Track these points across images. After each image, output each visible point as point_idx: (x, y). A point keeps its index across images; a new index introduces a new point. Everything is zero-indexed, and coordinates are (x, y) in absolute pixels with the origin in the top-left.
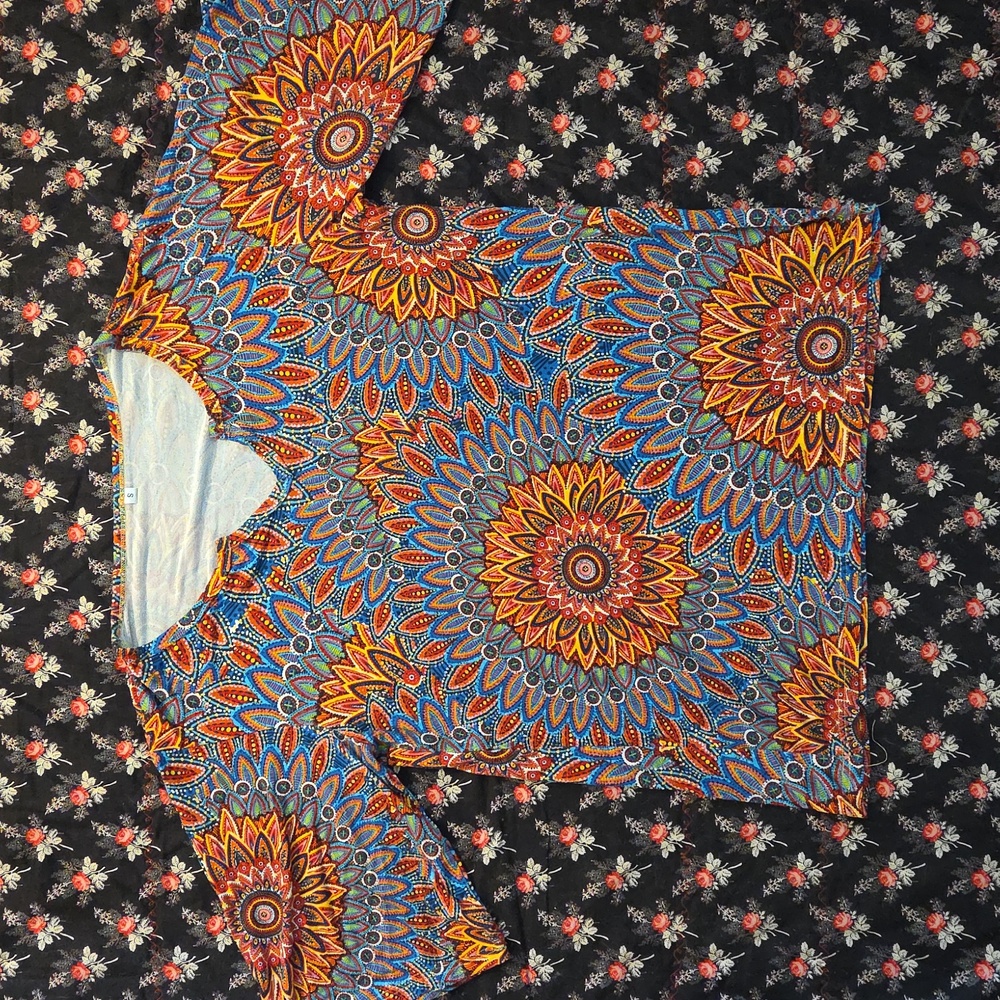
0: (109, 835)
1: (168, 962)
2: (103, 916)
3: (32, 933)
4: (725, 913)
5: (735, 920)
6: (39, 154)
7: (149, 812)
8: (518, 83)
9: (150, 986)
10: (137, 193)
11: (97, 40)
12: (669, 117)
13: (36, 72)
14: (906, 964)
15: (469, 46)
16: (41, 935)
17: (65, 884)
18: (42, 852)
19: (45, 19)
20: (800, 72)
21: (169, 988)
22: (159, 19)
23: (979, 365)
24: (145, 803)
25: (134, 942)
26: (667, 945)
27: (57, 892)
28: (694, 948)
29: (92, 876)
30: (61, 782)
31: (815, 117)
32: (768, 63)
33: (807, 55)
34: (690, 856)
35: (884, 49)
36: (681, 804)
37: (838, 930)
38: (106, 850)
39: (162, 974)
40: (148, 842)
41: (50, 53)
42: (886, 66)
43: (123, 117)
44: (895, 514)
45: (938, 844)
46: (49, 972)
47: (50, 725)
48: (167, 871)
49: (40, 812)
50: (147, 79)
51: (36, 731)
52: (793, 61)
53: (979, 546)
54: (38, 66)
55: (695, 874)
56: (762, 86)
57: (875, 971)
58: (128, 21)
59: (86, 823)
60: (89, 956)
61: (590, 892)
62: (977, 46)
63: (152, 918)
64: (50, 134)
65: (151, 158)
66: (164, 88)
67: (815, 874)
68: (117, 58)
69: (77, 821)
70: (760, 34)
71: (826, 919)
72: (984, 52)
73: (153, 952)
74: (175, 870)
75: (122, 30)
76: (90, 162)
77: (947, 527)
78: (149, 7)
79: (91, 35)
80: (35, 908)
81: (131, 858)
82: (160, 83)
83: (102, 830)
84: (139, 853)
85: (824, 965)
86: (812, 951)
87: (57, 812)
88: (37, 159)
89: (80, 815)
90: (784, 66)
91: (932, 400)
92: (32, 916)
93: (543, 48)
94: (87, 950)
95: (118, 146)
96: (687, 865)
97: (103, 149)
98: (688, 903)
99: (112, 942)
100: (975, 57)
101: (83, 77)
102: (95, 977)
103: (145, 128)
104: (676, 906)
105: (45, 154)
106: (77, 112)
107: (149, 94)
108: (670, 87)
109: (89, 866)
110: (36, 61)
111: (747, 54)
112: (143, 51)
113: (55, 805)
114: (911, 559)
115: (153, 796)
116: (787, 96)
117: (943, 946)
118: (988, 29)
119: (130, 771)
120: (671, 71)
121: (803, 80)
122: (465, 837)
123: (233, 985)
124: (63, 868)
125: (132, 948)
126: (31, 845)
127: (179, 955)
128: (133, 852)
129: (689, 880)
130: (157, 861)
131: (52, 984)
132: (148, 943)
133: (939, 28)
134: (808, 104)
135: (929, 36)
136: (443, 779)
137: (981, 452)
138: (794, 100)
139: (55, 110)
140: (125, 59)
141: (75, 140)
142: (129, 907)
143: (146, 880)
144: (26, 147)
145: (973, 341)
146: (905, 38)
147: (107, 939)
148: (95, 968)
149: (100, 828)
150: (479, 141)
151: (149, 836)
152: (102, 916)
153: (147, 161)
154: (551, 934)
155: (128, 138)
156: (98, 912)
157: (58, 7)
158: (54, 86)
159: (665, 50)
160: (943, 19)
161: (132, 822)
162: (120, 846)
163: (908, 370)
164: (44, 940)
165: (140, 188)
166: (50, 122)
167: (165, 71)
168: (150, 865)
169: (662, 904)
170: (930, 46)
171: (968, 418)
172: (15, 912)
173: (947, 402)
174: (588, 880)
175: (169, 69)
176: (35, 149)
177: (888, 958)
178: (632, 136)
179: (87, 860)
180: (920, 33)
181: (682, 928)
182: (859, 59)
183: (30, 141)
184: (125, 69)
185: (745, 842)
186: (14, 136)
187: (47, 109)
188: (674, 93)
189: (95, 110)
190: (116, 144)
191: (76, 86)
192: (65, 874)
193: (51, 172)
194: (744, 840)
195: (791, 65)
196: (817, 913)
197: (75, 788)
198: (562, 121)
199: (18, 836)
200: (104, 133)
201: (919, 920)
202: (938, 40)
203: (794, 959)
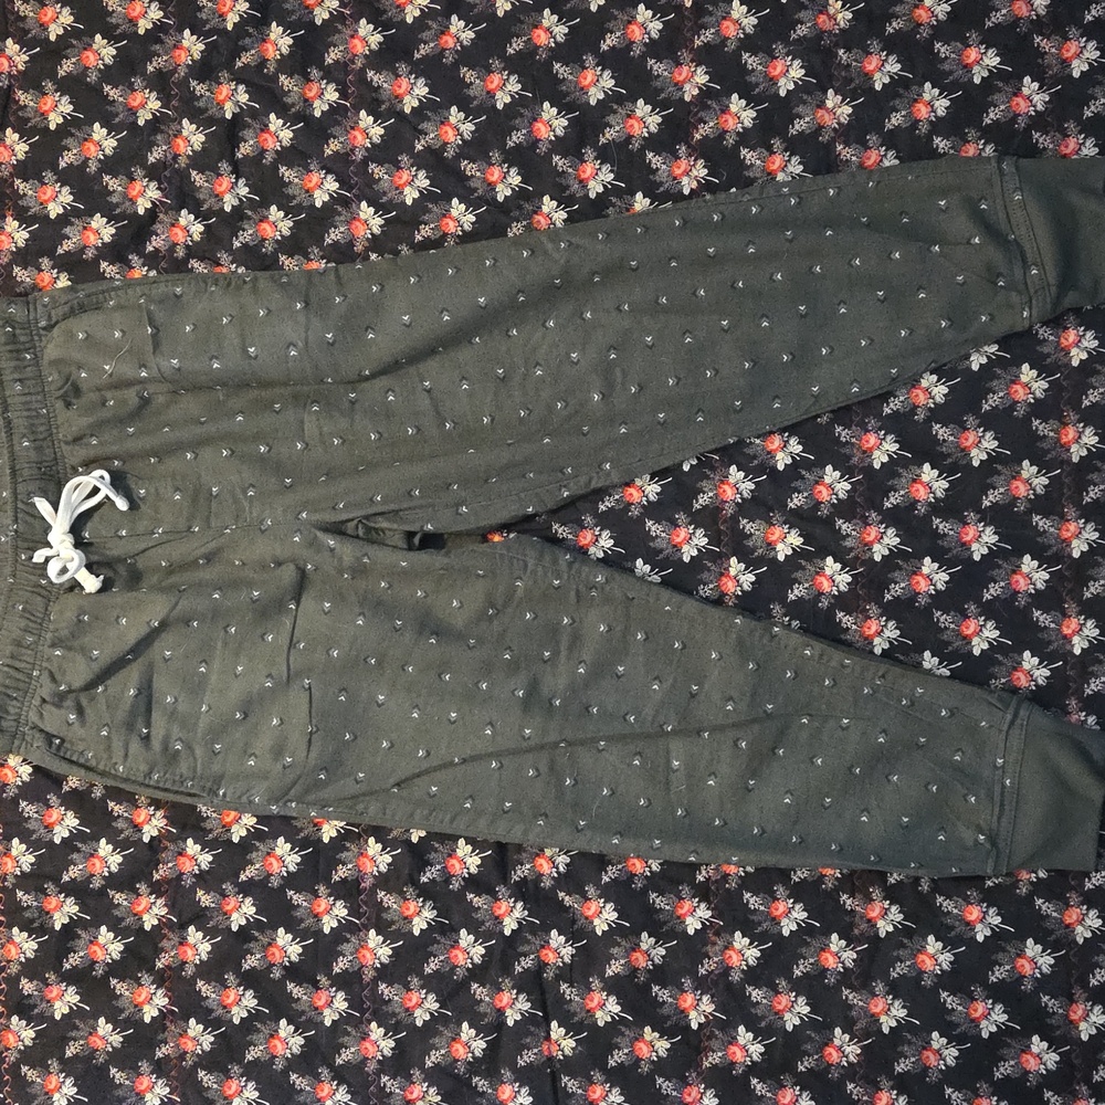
0: (125, 903)
1: (184, 1034)
2: (120, 987)
3: (48, 1002)
4: (754, 994)
5: (764, 1001)
6: (54, 210)
7: (166, 881)
8: (543, 132)
9: (167, 1057)
10: (152, 249)
11: (112, 92)
12: (701, 162)
13: (52, 127)
14: (946, 1052)
15: (491, 95)
16: (57, 1004)
17: (82, 954)
18: (59, 921)
19: (61, 73)
20: (839, 111)
21: (184, 1060)
22: (175, 71)
23: (1027, 420)
24: (161, 872)
25: (149, 1013)
26: (694, 1026)
27: (73, 961)
28: (722, 1029)
29: (108, 945)
30: (78, 851)
31: (854, 158)
32: (805, 103)
33: (847, 94)
34: (717, 934)
35: (928, 85)
36: (708, 879)
37: (873, 1015)
38: (123, 919)
39: (178, 1046)
40: (164, 911)
41: (66, 107)
42: (930, 104)
43: (139, 172)
44: (936, 577)
45: (979, 927)
46: (65, 1041)
47: (66, 792)
48: (183, 942)
49: (56, 880)
50: (162, 132)
51: (53, 799)
52: (832, 99)
53: (1027, 611)
54: (54, 120)
55: (723, 952)
56: (799, 126)
57: (913, 1059)
58: (143, 74)
59: (102, 892)
60: (104, 1027)
61: (614, 968)
62: (1027, 79)
63: (168, 989)
64: (66, 190)
65: (166, 213)
66: (179, 141)
67: (849, 956)
68: (133, 112)
69: (93, 889)
70: (797, 72)
71: (861, 1003)
72: (1036, 85)
73: (168, 1024)
74: (191, 940)
75: (138, 82)
76: (105, 220)
77: (993, 591)
78: (165, 58)
79: (107, 88)
80: (51, 977)
81: (147, 927)
82: (176, 136)
83: (119, 898)
84: (156, 922)
85: (859, 1051)
86: (847, 1037)
87: (73, 880)
88: (53, 216)
89: (97, 884)
90: (821, 105)
91: (977, 457)
92: (48, 985)
93: (568, 94)
94: (102, 1021)
95: (133, 202)
96: (714, 944)
97: (117, 205)
98: (715, 983)
99: (127, 1013)
100: (1026, 91)
101: (99, 131)
102: (112, 1047)
103: (160, 183)
104: (702, 985)
105: (61, 211)
106: (93, 167)
107: (164, 148)
108: (701, 131)
109: (105, 934)
110: (52, 116)
111: (783, 93)
112: (159, 104)
113: (73, 873)
114: (952, 626)
115: (170, 865)
116: (825, 138)
117: (985, 1035)
118: (1040, 61)
119: (146, 839)
120: (702, 114)
121: (842, 120)
122: (485, 907)
123: (249, 1057)
124: (79, 937)
125: (147, 1019)
126: (48, 913)
127: (194, 1027)
128: (149, 922)
129: (716, 959)
130: (173, 932)
131: (69, 1054)
132: (164, 1015)
133: (987, 61)
134: (847, 144)
135: (976, 69)
136: (463, 848)
137: (1029, 512)
138: (833, 141)
139: (70, 165)
140: (141, 112)
141: (91, 196)
142: (146, 979)
143: (162, 950)
144: (42, 204)
145: (1020, 393)
146: (951, 73)
147: (122, 1011)
148: (111, 1039)
149: (117, 896)
150: (503, 193)
151: (165, 905)
152: (118, 986)
153: (161, 216)
154: (573, 1007)
155: (142, 194)
156: (113, 982)
157: (74, 60)
158: (69, 141)
159: (696, 92)
160: (990, 51)
161: (149, 890)
162: (136, 915)
163: (952, 426)
164: (60, 1010)
165: (154, 243)
166: (65, 177)
167: (180, 123)
168: (165, 935)
169: (687, 983)
170: (977, 80)
171: (1016, 476)
172: (31, 981)
173: (993, 460)
174: (611, 957)
175: (185, 122)
176: (51, 206)
177: (927, 1045)
178: (661, 183)
179: (103, 929)
180: (966, 66)
181: (710, 1008)
182: (900, 96)
183: (46, 198)
184: (141, 122)
185: (776, 921)
186: (30, 192)
187: (62, 164)
188: (706, 138)
189: (111, 165)
190: (131, 200)
191: (92, 141)
192: (81, 943)
193: (67, 230)
194: (774, 919)
195: (829, 104)
196: (851, 997)
197: (92, 855)
198: (588, 169)
199: (35, 904)
200: (120, 188)
201: (960, 1008)
202: (986, 74)
203: (827, 1045)
